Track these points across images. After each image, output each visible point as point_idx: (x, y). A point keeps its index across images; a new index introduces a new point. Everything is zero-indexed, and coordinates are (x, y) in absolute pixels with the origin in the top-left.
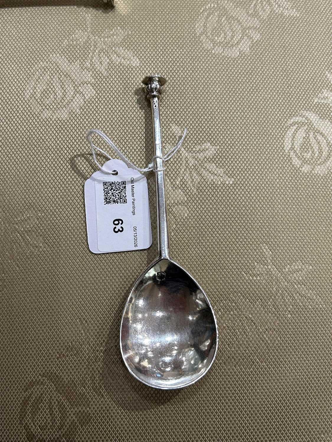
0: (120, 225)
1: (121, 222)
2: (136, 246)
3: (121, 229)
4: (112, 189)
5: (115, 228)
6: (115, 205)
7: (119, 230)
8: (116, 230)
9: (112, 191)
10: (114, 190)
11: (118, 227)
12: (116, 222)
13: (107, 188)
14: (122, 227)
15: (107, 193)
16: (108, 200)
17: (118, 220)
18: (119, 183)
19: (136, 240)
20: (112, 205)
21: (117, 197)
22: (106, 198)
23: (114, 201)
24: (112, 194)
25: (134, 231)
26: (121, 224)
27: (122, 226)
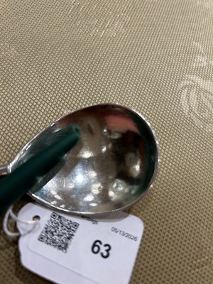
0: (102, 247)
1: (98, 244)
2: (135, 239)
3: (107, 248)
4: (52, 233)
5: (102, 254)
6: (74, 239)
7: (107, 251)
8: (105, 254)
9: (55, 234)
10: (56, 231)
11: (103, 249)
12: (96, 249)
13: (48, 238)
14: (106, 245)
15: (54, 241)
16: (63, 246)
17: (94, 245)
18: (51, 220)
19: (128, 236)
20: (73, 244)
21: (65, 231)
22: (60, 246)
23: (69, 238)
24: (58, 236)
25: (117, 232)
26: (101, 243)
27: (104, 243)
